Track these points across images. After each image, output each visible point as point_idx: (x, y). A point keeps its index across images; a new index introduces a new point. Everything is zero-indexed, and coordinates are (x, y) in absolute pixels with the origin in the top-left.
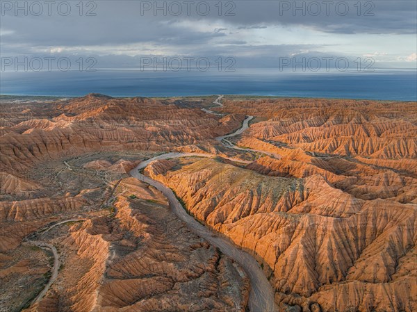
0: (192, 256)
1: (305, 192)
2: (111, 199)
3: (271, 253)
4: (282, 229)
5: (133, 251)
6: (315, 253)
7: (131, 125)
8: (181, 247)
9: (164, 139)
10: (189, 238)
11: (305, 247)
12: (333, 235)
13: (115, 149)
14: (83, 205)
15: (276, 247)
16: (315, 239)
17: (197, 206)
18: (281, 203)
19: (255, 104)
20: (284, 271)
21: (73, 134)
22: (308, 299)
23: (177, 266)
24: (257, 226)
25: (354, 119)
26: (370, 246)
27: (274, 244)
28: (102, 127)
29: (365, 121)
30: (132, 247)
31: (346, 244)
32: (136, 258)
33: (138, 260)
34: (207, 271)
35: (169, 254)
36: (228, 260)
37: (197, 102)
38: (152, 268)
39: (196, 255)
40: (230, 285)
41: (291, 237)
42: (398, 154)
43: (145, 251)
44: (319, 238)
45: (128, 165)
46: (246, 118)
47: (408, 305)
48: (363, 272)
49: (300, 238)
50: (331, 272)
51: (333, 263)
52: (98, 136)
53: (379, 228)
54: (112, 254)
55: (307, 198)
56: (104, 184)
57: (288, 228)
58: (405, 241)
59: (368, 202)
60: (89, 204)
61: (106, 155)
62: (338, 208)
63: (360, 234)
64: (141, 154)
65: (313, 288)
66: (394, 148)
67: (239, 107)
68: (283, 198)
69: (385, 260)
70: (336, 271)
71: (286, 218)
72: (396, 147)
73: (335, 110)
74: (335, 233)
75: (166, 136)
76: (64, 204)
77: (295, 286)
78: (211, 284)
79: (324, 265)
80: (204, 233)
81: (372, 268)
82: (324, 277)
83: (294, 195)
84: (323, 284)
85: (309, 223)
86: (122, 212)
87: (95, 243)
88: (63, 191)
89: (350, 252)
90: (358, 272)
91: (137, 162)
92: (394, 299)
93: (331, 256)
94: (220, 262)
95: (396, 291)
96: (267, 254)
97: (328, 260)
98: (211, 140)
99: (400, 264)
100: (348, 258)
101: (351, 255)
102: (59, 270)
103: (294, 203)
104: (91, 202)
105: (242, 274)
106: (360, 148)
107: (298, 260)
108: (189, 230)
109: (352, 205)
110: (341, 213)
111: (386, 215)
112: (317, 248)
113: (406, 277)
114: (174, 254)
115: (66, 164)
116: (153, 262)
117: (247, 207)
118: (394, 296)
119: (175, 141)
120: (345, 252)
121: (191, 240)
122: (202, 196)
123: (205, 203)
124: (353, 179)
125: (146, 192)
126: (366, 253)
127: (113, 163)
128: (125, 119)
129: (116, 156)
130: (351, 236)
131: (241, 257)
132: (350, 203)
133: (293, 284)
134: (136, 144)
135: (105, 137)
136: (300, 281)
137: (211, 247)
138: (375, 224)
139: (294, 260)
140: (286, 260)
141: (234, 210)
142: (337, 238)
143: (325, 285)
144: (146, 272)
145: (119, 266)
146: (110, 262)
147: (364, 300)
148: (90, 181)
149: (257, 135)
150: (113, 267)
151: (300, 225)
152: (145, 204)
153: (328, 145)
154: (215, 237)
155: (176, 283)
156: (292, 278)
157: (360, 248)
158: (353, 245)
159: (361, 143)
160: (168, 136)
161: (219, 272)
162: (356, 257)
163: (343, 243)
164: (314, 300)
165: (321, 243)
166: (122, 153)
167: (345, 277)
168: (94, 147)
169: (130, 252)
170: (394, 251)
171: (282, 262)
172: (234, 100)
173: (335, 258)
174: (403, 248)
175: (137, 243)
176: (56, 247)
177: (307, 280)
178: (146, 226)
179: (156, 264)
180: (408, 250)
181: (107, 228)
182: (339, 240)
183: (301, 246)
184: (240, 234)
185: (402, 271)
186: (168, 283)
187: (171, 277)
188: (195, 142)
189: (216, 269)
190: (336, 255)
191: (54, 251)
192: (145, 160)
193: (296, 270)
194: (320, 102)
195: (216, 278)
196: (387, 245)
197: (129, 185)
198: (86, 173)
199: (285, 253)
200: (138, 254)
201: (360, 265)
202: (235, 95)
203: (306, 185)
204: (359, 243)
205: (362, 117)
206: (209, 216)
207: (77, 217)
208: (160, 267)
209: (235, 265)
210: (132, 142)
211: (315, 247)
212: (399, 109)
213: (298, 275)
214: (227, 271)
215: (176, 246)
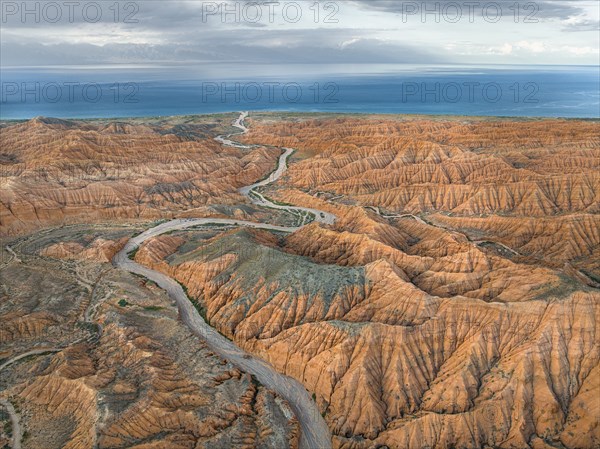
0: (218, 395)
1: (367, 286)
2: (90, 309)
3: (326, 381)
4: (338, 346)
5: (134, 401)
6: (381, 377)
7: (108, 176)
8: (202, 382)
9: (162, 199)
10: (212, 367)
11: (369, 370)
12: (404, 350)
13: (86, 219)
14: (48, 325)
15: (331, 372)
16: (381, 357)
17: (220, 313)
18: (336, 304)
19: (295, 129)
20: (343, 406)
21: (17, 200)
22: (375, 443)
23: (199, 415)
24: (305, 342)
25: (431, 154)
26: (449, 361)
27: (328, 368)
28: (62, 183)
29: (445, 157)
30: (130, 393)
31: (420, 361)
32: (138, 411)
33: (142, 414)
34: (241, 414)
35: (186, 396)
36: (268, 396)
37: (209, 126)
38: (163, 423)
39: (224, 391)
40: (272, 433)
41: (349, 357)
42: (487, 208)
43: (151, 397)
44: (386, 356)
45: (111, 247)
46: (283, 152)
47: (491, 436)
48: (440, 398)
49: (361, 359)
50: (402, 400)
51: (404, 389)
52: (56, 199)
53: (459, 336)
54: (103, 412)
55: (369, 295)
56: (76, 284)
57: (346, 346)
58: (490, 354)
59: (446, 300)
60: (57, 323)
61: (74, 231)
62: (409, 311)
63: (436, 346)
64: (129, 225)
65: (380, 425)
66: (482, 199)
67: (272, 135)
68: (338, 297)
69: (466, 380)
70: (408, 399)
71: (343, 330)
72: (485, 197)
73: (406, 142)
74: (406, 348)
75: (165, 194)
76: (16, 327)
77: (358, 425)
78: (246, 435)
79: (393, 393)
80: (233, 353)
81: (451, 392)
82: (393, 408)
83: (352, 290)
84: (393, 418)
85: (372, 337)
86: (109, 333)
87: (74, 392)
88: (11, 301)
89: (425, 371)
90: (434, 398)
91: (124, 240)
92: (476, 432)
93: (402, 380)
94: (257, 398)
95: (478, 422)
96: (320, 381)
97: (398, 386)
98: (233, 195)
99: (484, 384)
100: (422, 379)
101: (426, 375)
102: (22, 441)
103: (353, 302)
104: (60, 319)
105: (288, 414)
106: (439, 200)
107: (361, 389)
108: (210, 352)
109: (426, 306)
110: (413, 317)
111: (468, 318)
112: (384, 369)
113: (490, 401)
114: (193, 396)
115: (10, 250)
116: (164, 413)
117: (290, 312)
118: (476, 428)
119: (179, 201)
120: (418, 371)
121: (216, 369)
122: (226, 296)
123: (232, 308)
124: (428, 261)
125: (143, 294)
126: (445, 370)
127: (87, 244)
128: (98, 166)
129: (89, 232)
130: (426, 350)
131: (285, 387)
132: (423, 303)
133: (356, 422)
134: (118, 210)
135: (69, 200)
136: (363, 418)
137: (244, 376)
138: (454, 331)
139: (354, 390)
140: (345, 391)
141: (274, 316)
142: (408, 353)
143: (395, 420)
144: (155, 429)
145: (116, 429)
146: (102, 425)
147: (442, 436)
148: (53, 280)
149: (299, 183)
150: (106, 432)
151: (361, 340)
152: (142, 314)
153: (398, 197)
154: (248, 357)
155: (199, 441)
156: (353, 415)
157: (436, 364)
158: (429, 361)
159: (440, 193)
160: (168, 192)
161: (257, 413)
162: (432, 376)
163: (417, 360)
164: (382, 443)
165: (389, 363)
166: (98, 226)
167: (419, 405)
168: (53, 217)
169: (129, 402)
170: (477, 367)
171: (339, 393)
172: (264, 121)
173: (407, 382)
174: (487, 362)
175: (137, 384)
176: (13, 403)
177: (372, 416)
178: (148, 354)
179: (168, 415)
180: (493, 364)
181: (88, 361)
182: (411, 357)
183: (364, 369)
184: (283, 353)
185: (486, 394)
186: (187, 443)
187: (191, 432)
188: (210, 200)
189: (253, 409)
190: (407, 379)
191: (11, 409)
192: (136, 235)
193: (358, 404)
194: (385, 125)
195: (253, 423)
196: (468, 361)
197: (115, 284)
198: (44, 266)
199: (343, 379)
200: (141, 404)
201: (437, 389)
202: (264, 111)
203: (368, 277)
204: (436, 357)
205: (441, 152)
206: (237, 328)
207: (39, 347)
208: (174, 419)
209: (278, 401)
210: (113, 205)
211: (381, 367)
212: (490, 136)
213: (361, 409)
214: (268, 412)
215: (195, 382)
